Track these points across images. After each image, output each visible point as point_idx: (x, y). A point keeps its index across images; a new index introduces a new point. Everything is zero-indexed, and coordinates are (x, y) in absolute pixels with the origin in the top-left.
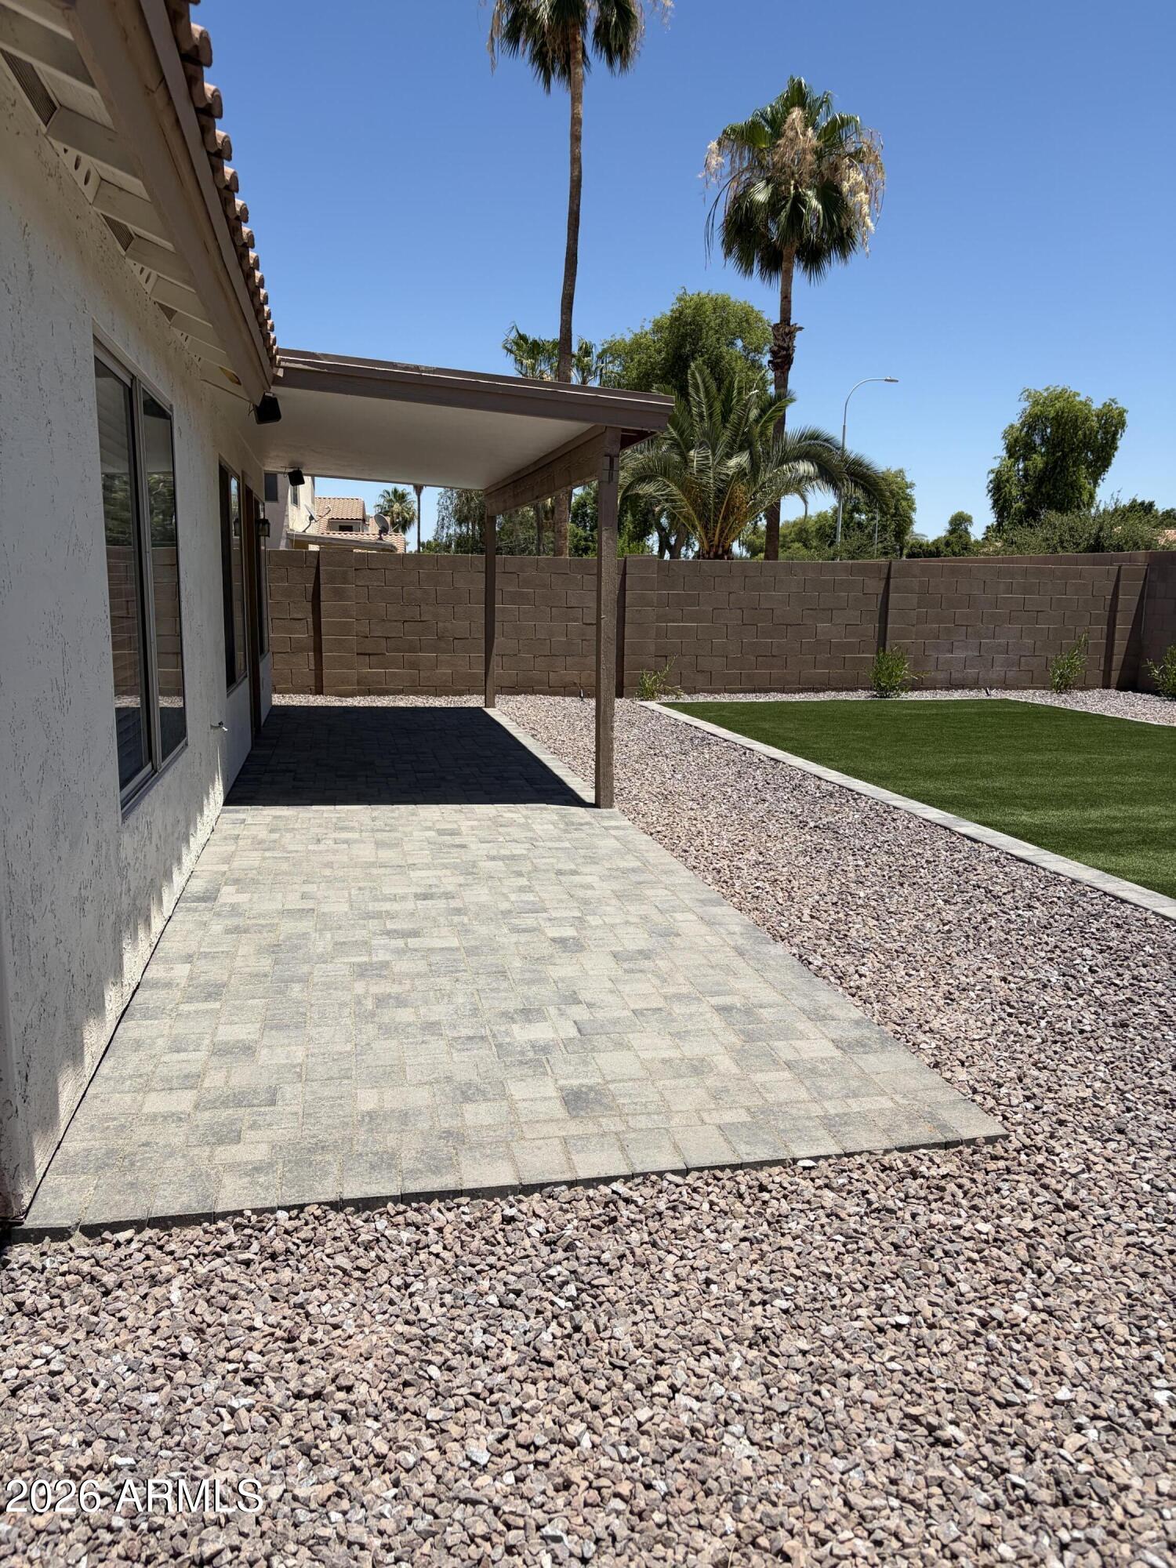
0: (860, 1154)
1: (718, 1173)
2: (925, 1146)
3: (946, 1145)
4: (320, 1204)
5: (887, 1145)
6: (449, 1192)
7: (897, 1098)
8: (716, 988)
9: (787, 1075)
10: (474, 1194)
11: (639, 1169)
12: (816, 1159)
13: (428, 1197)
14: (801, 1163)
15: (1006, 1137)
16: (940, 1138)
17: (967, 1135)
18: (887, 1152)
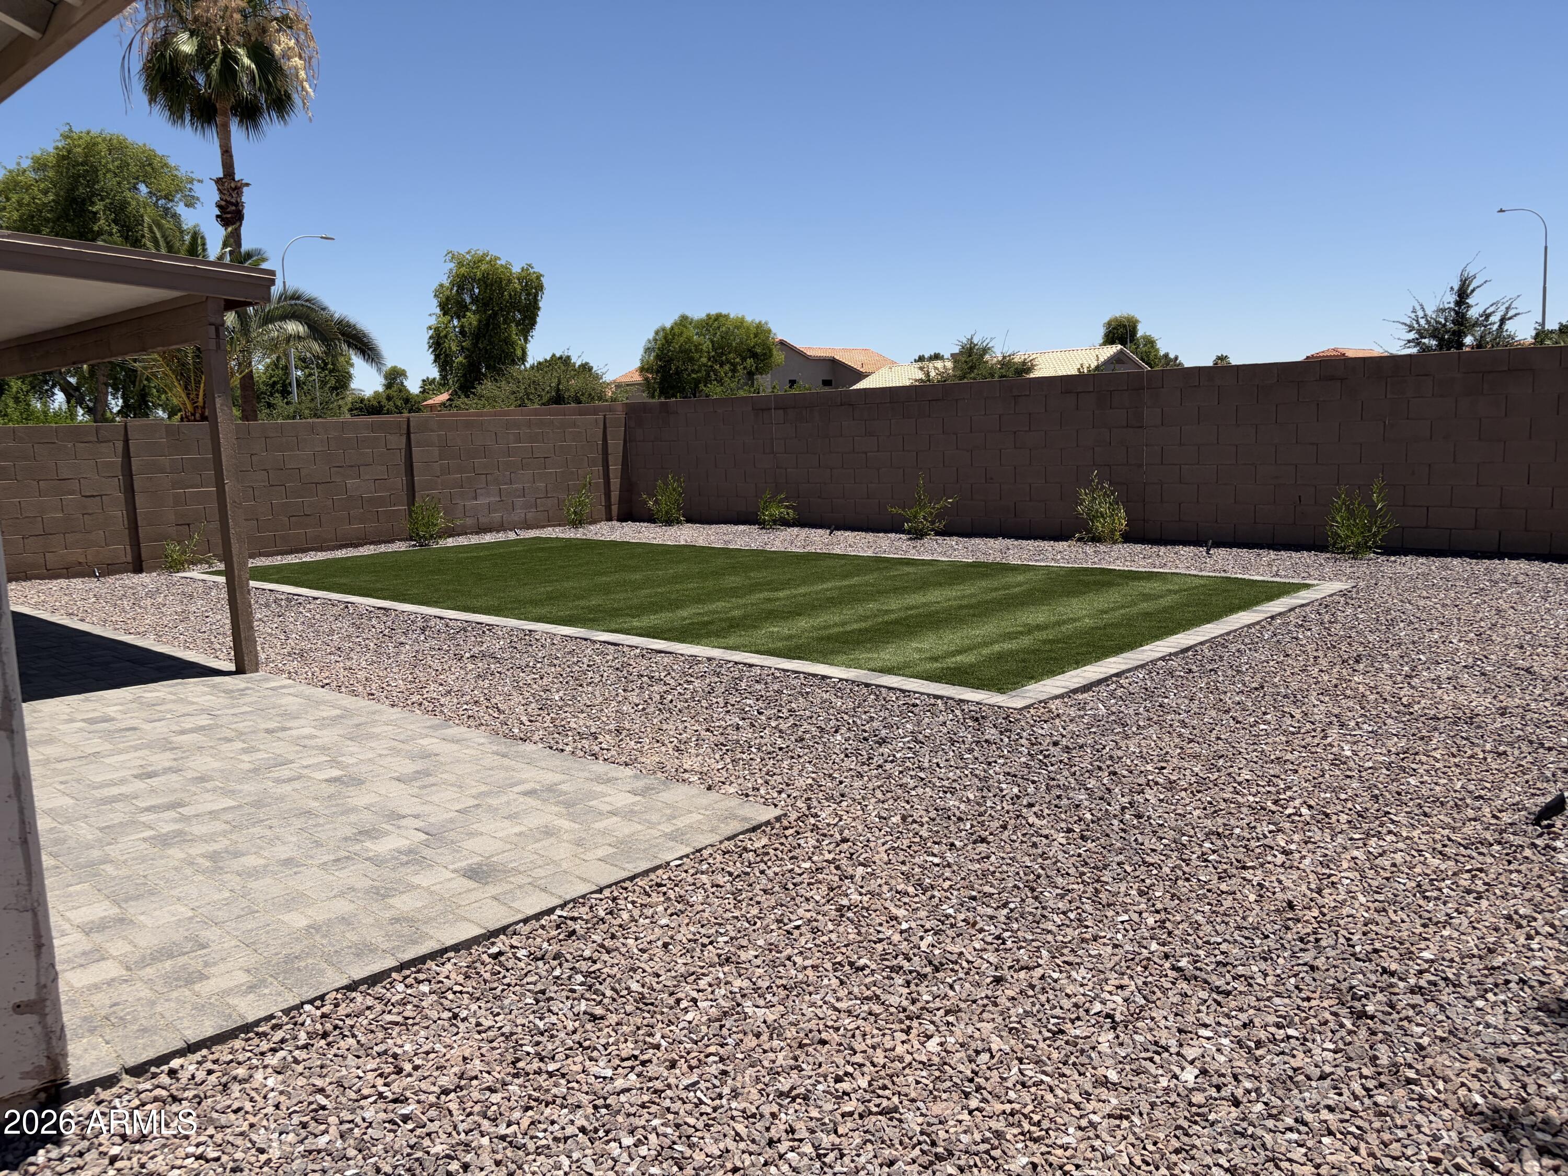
0: (705, 848)
1: (628, 884)
2: (742, 833)
3: (754, 829)
5: (719, 838)
6: (437, 952)
7: (702, 811)
9: (615, 819)
10: (456, 948)
11: (568, 898)
12: (681, 858)
13: (423, 959)
14: (672, 864)
15: (785, 815)
16: (747, 826)
17: (764, 819)
18: (721, 842)
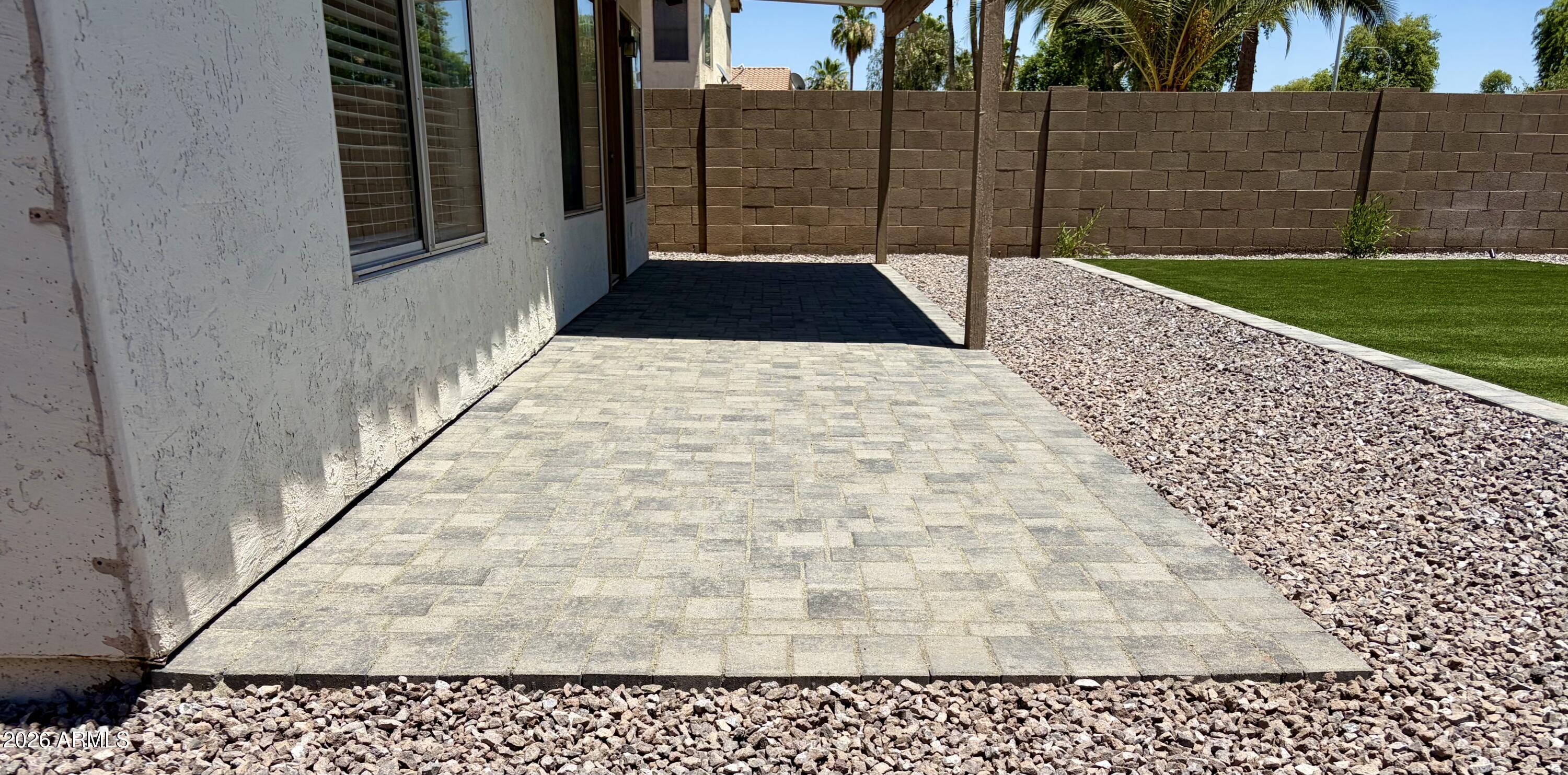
0: (1162, 678)
1: (968, 684)
2: (1252, 677)
3: (1282, 678)
4: (486, 677)
5: (1201, 670)
6: (638, 677)
7: (1232, 625)
8: (1039, 511)
9: (1095, 595)
10: (667, 682)
11: (870, 672)
12: (1101, 679)
13: (613, 681)
14: (1079, 683)
15: (1368, 675)
16: (1275, 668)
17: (1313, 667)
18: (1199, 679)
